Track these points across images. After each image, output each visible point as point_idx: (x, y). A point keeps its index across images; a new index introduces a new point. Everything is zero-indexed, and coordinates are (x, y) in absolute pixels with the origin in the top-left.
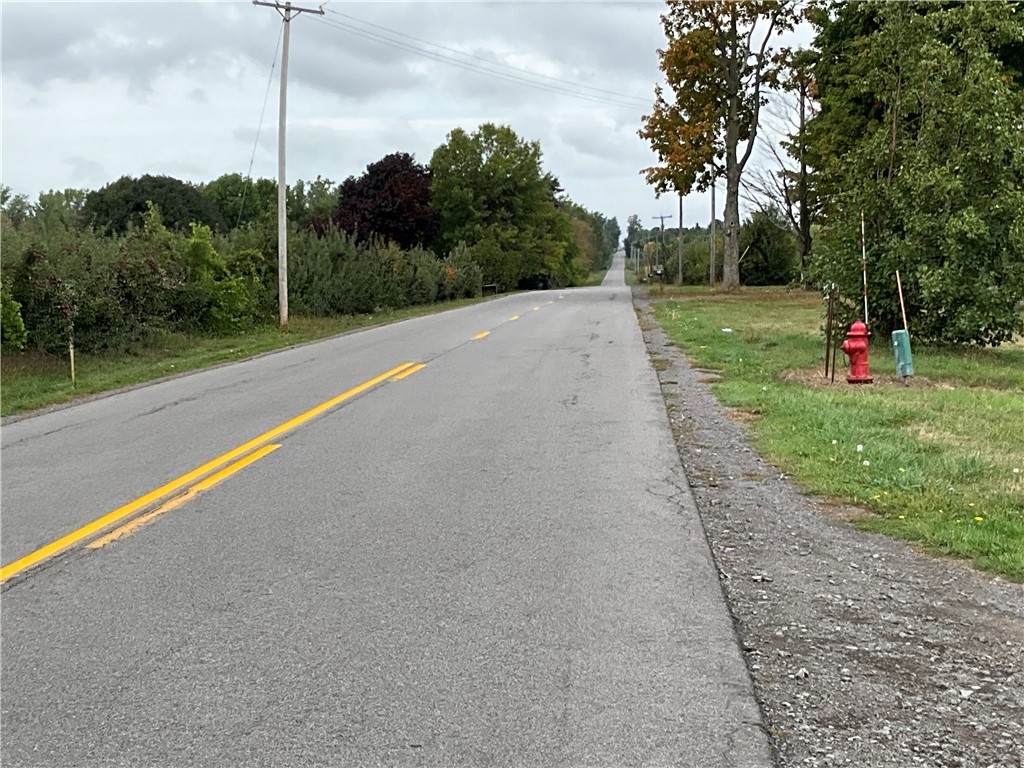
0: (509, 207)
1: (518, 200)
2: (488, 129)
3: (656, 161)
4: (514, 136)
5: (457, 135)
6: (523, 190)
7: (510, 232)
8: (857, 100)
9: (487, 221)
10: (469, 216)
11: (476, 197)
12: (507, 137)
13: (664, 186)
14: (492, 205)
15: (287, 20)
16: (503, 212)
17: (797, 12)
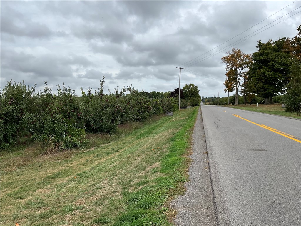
0: (194, 95)
1: (195, 94)
2: (191, 84)
3: (225, 88)
4: (194, 85)
5: (186, 85)
6: (195, 92)
7: (194, 98)
8: (257, 79)
9: (191, 97)
10: (188, 96)
11: (189, 93)
12: (193, 85)
13: (227, 91)
14: (191, 94)
15: (180, 70)
16: (193, 95)
17: (245, 67)
